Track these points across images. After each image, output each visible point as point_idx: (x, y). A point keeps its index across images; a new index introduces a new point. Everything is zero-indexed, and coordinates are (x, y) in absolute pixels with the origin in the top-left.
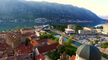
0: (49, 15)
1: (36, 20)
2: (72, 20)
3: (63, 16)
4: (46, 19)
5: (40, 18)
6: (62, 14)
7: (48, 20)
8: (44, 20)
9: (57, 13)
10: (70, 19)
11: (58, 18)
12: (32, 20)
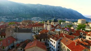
0: (42, 14)
1: (32, 18)
2: (61, 19)
3: (54, 15)
4: (40, 18)
5: (36, 17)
6: (53, 14)
7: (41, 18)
8: (39, 19)
9: (49, 13)
10: (60, 18)
11: (50, 17)
12: (29, 18)
